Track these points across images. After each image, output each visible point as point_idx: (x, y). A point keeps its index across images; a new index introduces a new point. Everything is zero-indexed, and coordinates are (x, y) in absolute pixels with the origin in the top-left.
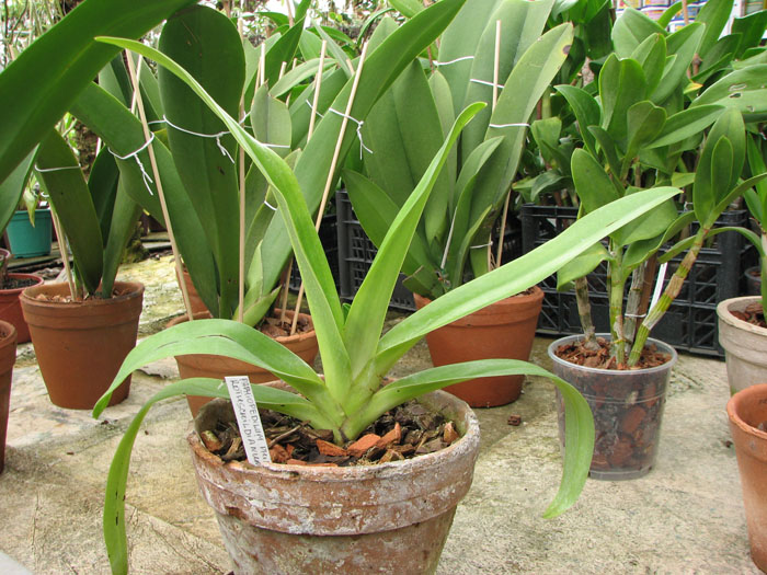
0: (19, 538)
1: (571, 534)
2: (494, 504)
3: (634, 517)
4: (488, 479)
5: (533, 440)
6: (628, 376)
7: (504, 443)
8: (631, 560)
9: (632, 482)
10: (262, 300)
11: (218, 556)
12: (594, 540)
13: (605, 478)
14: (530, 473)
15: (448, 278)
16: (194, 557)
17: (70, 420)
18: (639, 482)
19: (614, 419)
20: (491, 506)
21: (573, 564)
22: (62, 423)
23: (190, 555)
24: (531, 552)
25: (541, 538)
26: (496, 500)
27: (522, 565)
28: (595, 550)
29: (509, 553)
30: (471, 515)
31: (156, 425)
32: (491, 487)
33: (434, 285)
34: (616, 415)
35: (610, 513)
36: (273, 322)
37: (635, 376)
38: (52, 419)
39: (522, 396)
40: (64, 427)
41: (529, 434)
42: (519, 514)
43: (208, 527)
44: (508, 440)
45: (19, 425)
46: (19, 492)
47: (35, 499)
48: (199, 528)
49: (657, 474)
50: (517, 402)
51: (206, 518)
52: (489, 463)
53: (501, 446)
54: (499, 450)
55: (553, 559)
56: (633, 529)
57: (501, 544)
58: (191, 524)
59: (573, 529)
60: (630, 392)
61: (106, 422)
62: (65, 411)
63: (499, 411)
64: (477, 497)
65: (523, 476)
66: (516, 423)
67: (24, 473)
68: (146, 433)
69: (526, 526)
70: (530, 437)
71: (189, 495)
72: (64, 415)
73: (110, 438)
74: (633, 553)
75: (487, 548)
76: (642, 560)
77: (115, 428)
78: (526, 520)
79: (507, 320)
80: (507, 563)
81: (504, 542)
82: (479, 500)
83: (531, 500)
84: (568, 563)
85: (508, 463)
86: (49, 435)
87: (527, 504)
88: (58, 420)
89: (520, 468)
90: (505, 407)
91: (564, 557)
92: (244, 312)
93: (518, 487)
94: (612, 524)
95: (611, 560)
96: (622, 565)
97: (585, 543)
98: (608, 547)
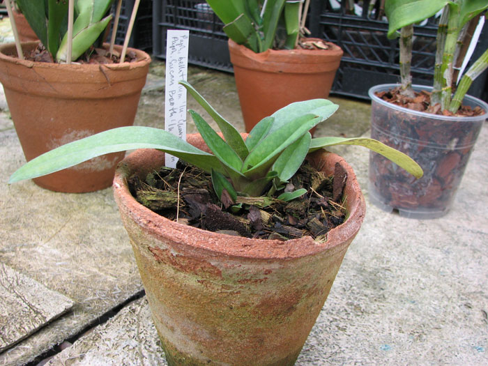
1: (399, 272)
3: (451, 256)
6: (454, 122)
8: (464, 302)
9: (436, 221)
10: (92, 26)
11: (40, 294)
12: (423, 280)
16: (12, 297)
18: (441, 221)
19: (432, 163)
21: (412, 306)
23: (7, 294)
24: (368, 292)
25: (372, 277)
27: (363, 307)
28: (428, 292)
29: (348, 293)
34: (434, 159)
35: (428, 251)
36: (101, 52)
37: (461, 123)
43: (31, 258)
48: (22, 259)
51: (29, 246)
55: (391, 302)
56: (454, 268)
58: (13, 254)
59: (400, 267)
60: (451, 139)
69: (355, 263)
71: (13, 221)
74: (463, 294)
76: (474, 303)
79: (314, 70)
80: (347, 304)
84: (407, 305)
91: (401, 299)
92: (73, 38)
94: (433, 262)
95: (446, 303)
96: (458, 307)
97: (415, 282)
98: (438, 287)
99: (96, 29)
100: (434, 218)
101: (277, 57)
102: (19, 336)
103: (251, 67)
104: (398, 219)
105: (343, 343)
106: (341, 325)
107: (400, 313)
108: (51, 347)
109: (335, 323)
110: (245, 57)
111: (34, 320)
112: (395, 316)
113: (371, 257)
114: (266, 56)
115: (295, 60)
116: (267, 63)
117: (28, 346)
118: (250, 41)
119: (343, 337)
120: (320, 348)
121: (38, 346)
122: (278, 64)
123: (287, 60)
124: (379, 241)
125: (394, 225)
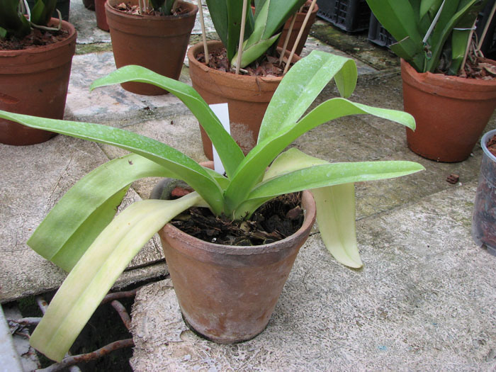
0: (44, 189)
1: (443, 299)
2: (397, 252)
4: (404, 227)
5: (457, 202)
7: (433, 199)
10: (261, 42)
12: (460, 310)
14: (439, 232)
17: (126, 101)
20: (393, 253)
21: (431, 327)
22: (119, 102)
24: (403, 305)
25: (418, 295)
26: (400, 249)
27: (389, 314)
28: (456, 320)
29: (385, 301)
30: (373, 257)
31: (182, 118)
32: (402, 235)
33: (417, 54)
35: (486, 289)
36: (272, 60)
38: (114, 97)
39: (470, 159)
40: (119, 106)
41: (457, 196)
42: (411, 267)
44: (436, 198)
45: (90, 98)
46: (62, 153)
47: (69, 161)
50: (464, 163)
52: (412, 213)
53: (429, 201)
54: (426, 205)
55: (418, 316)
57: (383, 291)
59: (448, 295)
61: (148, 108)
62: (127, 93)
63: (445, 167)
64: (387, 242)
65: (432, 232)
66: (454, 181)
68: (172, 123)
69: (412, 280)
70: (456, 199)
72: (124, 96)
73: (144, 122)
74: (486, 332)
75: (370, 291)
76: (491, 342)
77: (153, 113)
78: (414, 275)
79: (467, 97)
80: (378, 309)
81: (386, 289)
82: (386, 245)
83: (428, 257)
84: (427, 325)
85: (426, 218)
86: (106, 109)
87: (422, 260)
88: (118, 99)
89: (434, 225)
90: (452, 165)
91: (427, 318)
92: (245, 50)
93: (423, 242)
94: (483, 300)
95: (464, 333)
96: (471, 340)
97: (451, 310)
98: (468, 320)
99: (265, 44)
101: (433, 80)
102: (141, 263)
104: (484, 253)
105: (352, 334)
106: (362, 321)
107: (416, 328)
108: (158, 275)
109: (357, 319)
111: (154, 255)
112: (410, 330)
113: (430, 279)
114: (424, 77)
115: (450, 86)
116: (423, 83)
117: (145, 271)
118: (415, 60)
119: (355, 330)
120: (333, 332)
121: (151, 273)
122: (434, 87)
123: (442, 84)
124: (449, 268)
125: (475, 259)
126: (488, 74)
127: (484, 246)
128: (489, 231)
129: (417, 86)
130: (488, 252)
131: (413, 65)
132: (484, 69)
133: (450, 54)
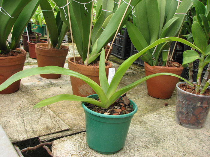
0: (14, 108)
1: (168, 141)
2: (149, 127)
3: (191, 141)
4: (150, 119)
5: (169, 111)
6: (198, 97)
7: (160, 110)
8: (184, 153)
9: (194, 130)
11: (62, 124)
12: (175, 145)
13: (186, 127)
14: (163, 120)
15: (155, 58)
16: (56, 123)
17: (42, 81)
18: (197, 130)
19: (192, 109)
20: (148, 127)
21: (165, 150)
22: (40, 81)
23: (55, 123)
24: (154, 144)
25: (158, 140)
26: (150, 126)
27: (149, 147)
28: (174, 148)
29: (147, 143)
30: (141, 129)
31: (64, 86)
32: (150, 122)
33: (150, 60)
34: (192, 108)
35: (183, 138)
37: (201, 97)
38: (38, 79)
39: (171, 98)
40: (40, 82)
41: (168, 109)
42: (155, 132)
43: (64, 116)
44: (161, 110)
45: (29, 80)
46: (20, 97)
47: (23, 99)
48: (62, 116)
49: (203, 129)
50: (169, 99)
51: (65, 113)
52: (153, 115)
53: (158, 111)
54: (157, 112)
55: (159, 147)
56: (189, 144)
57: (145, 139)
58: (60, 114)
59: (170, 140)
60: (198, 102)
61: (51, 83)
62: (42, 78)
63: (163, 101)
64: (145, 124)
65: (161, 121)
66: (166, 105)
67: (23, 92)
68: (60, 88)
69: (156, 136)
70: (168, 110)
71: (64, 106)
72: (41, 79)
73: (50, 87)
74: (185, 151)
75: (141, 140)
76: (187, 154)
77: (53, 85)
78: (156, 134)
80: (145, 145)
81: (147, 139)
82: (145, 125)
83: (160, 128)
84: (163, 150)
85: (158, 116)
86: (35, 83)
87: (159, 129)
88: (39, 80)
89: (161, 118)
90: (165, 100)
91: (163, 148)
92: (89, 58)
93: (158, 124)
94: (183, 141)
95: (177, 152)
96: (180, 154)
97: (171, 145)
98: (178, 148)
99: (96, 56)
100: (194, 129)
101: (157, 68)
102: (54, 132)
103: (149, 70)
104: (181, 126)
105: (136, 154)
106: (139, 149)
107: (159, 151)
108: (61, 136)
109: (137, 149)
110: (147, 67)
111: (59, 129)
112: (157, 151)
113: (162, 135)
114: (153, 67)
115: (162, 70)
116: (153, 70)
117: (55, 135)
118: (150, 62)
119: (137, 152)
120: (129, 153)
121: (58, 135)
122: (157, 71)
123: (160, 70)
124: (169, 132)
125: (178, 128)
126: (175, 66)
127: (181, 124)
128: (182, 118)
129: (151, 71)
130: (182, 126)
131: (149, 64)
132: (174, 65)
133: (162, 60)
